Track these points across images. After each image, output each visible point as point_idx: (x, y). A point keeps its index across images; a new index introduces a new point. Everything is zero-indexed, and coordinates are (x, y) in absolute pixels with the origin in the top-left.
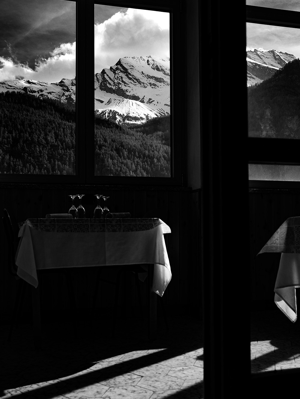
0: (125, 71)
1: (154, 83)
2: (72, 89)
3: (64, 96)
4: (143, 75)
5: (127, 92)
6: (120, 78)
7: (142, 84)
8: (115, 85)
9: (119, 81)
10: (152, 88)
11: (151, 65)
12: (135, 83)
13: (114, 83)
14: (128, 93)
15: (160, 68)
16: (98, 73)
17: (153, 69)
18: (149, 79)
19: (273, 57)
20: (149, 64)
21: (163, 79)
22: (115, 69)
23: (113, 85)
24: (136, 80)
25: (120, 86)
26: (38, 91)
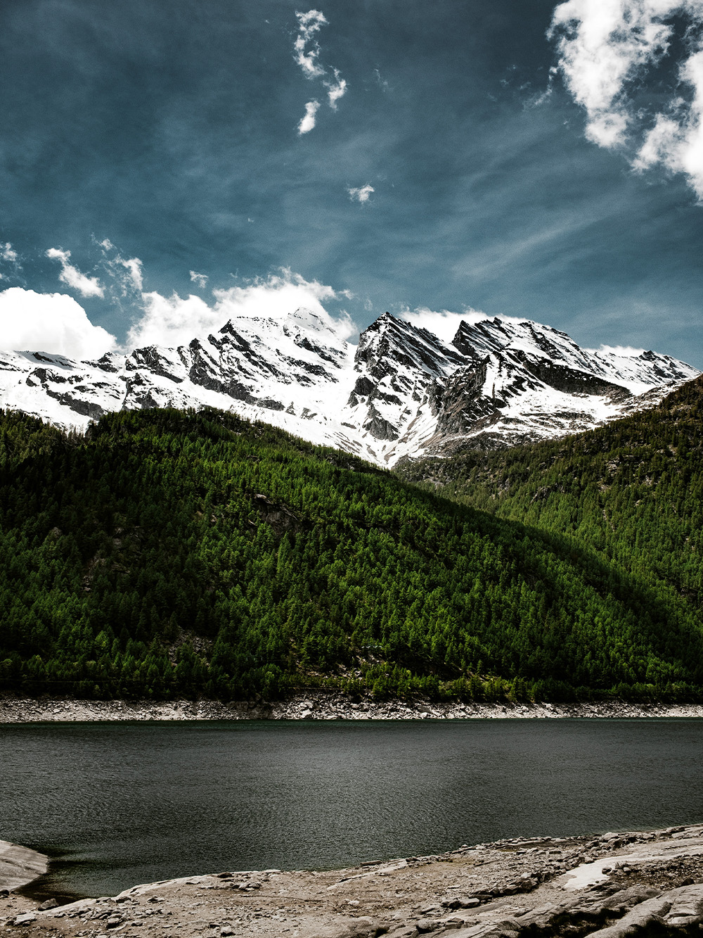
0: (244, 346)
1: (306, 375)
2: (147, 381)
3: (133, 394)
4: (281, 357)
5: (252, 390)
6: (234, 360)
7: (281, 377)
8: (225, 375)
9: (233, 368)
10: (303, 385)
11: (293, 337)
12: (266, 374)
13: (222, 370)
14: (253, 394)
15: (313, 345)
16: (182, 347)
17: (298, 345)
18: (293, 367)
19: (531, 336)
20: (288, 335)
21: (321, 368)
22: (221, 341)
23: (220, 373)
24: (267, 365)
25: (236, 377)
26: (68, 379)
